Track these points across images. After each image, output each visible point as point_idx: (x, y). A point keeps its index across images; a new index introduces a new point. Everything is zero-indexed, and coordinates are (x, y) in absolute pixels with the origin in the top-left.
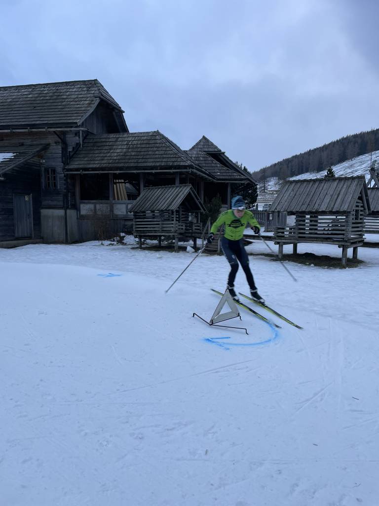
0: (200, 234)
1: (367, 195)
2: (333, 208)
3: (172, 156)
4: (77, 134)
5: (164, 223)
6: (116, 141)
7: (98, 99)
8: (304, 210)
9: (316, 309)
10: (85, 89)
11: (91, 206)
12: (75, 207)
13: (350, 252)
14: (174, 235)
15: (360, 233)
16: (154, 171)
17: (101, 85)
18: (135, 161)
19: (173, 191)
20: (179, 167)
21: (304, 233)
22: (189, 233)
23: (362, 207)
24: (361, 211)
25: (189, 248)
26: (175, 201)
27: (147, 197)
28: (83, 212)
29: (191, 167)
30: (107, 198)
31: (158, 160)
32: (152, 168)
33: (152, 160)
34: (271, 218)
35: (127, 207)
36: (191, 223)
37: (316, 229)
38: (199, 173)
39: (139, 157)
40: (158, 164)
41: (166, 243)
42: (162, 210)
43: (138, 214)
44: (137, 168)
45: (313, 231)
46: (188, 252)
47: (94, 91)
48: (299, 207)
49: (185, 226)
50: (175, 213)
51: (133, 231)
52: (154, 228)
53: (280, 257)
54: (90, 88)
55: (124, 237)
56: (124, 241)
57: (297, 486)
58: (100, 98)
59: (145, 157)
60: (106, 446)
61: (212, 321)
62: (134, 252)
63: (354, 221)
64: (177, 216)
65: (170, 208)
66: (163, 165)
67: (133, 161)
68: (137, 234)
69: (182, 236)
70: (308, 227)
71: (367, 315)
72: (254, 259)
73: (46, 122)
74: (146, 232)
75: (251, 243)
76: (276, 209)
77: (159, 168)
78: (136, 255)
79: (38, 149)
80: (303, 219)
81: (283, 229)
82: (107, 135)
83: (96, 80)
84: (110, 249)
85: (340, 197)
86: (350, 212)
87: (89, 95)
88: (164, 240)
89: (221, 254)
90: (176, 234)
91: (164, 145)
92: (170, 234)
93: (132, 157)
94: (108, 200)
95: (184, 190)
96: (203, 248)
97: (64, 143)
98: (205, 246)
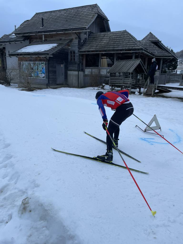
0: (143, 86)
3: (132, 44)
4: (85, 33)
5: (125, 79)
6: (104, 36)
7: (97, 14)
10: (90, 10)
11: (90, 70)
12: (83, 70)
14: (129, 86)
16: (121, 52)
17: (98, 6)
18: (113, 47)
19: (131, 62)
20: (135, 50)
22: (137, 85)
25: (136, 93)
26: (132, 68)
27: (117, 65)
28: (86, 73)
29: (142, 49)
30: (98, 66)
31: (125, 46)
32: (121, 50)
33: (121, 46)
35: (107, 71)
36: (139, 79)
38: (146, 53)
39: (115, 45)
40: (124, 48)
42: (124, 73)
43: (112, 74)
44: (113, 50)
46: (136, 95)
47: (95, 10)
49: (136, 81)
50: (131, 74)
51: (109, 83)
52: (119, 81)
54: (93, 9)
55: (104, 86)
56: (104, 88)
59: (118, 44)
60: (92, 179)
61: (145, 130)
64: (132, 76)
65: (128, 71)
66: (127, 48)
67: (112, 47)
68: (111, 84)
69: (133, 86)
72: (172, 100)
73: (71, 28)
74: (115, 83)
75: (171, 91)
79: (67, 42)
82: (100, 33)
83: (96, 4)
87: (92, 13)
88: (124, 88)
89: (153, 96)
90: (130, 85)
91: (128, 38)
92: (127, 85)
93: (111, 45)
94: (98, 67)
95: (137, 62)
96: (144, 93)
97: (80, 38)
98: (145, 92)
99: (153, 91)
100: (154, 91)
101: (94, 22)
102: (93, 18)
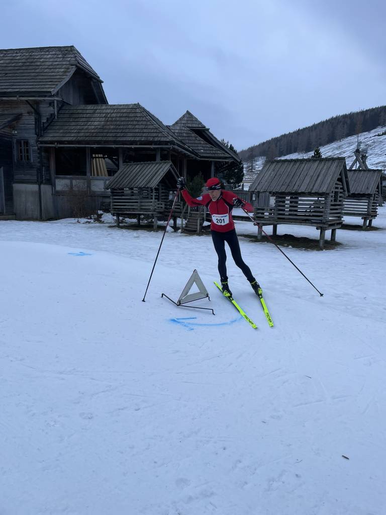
0: (180, 214)
1: (346, 177)
2: (312, 189)
3: (152, 131)
4: (51, 104)
5: (143, 201)
6: (94, 113)
7: (74, 66)
8: (284, 191)
9: (286, 290)
10: (60, 56)
11: (67, 182)
13: (328, 234)
14: (153, 214)
15: (339, 215)
16: (133, 146)
17: (78, 52)
18: (114, 135)
19: (152, 167)
20: (160, 143)
21: (284, 214)
22: (169, 212)
23: (341, 189)
24: (341, 193)
25: (169, 228)
26: (154, 179)
27: (125, 174)
28: (59, 188)
29: (172, 143)
30: (84, 174)
31: (138, 134)
32: (132, 143)
33: (131, 135)
34: (254, 199)
35: (105, 183)
36: (172, 201)
37: (296, 211)
38: (180, 149)
39: (118, 131)
40: (138, 139)
41: (146, 222)
42: (141, 189)
43: (115, 191)
44: (115, 142)
45: (292, 213)
46: (168, 232)
47: (70, 58)
48: (279, 187)
49: (165, 205)
50: (154, 191)
51: (110, 209)
52: (133, 206)
53: (259, 238)
54: (65, 55)
55: (102, 214)
56: (102, 219)
57: (240, 462)
58: (77, 66)
59: (124, 131)
60: (53, 425)
61: (179, 301)
62: (110, 231)
63: (333, 203)
64: (155, 194)
65: (148, 186)
66: (143, 140)
67: (111, 135)
68: (115, 212)
69: (161, 215)
70: (287, 208)
71: (336, 297)
73: (17, 90)
74: (123, 210)
76: (256, 189)
77: (138, 144)
78: (112, 234)
79: (9, 119)
80: (283, 200)
81: (263, 210)
82: (84, 106)
83: (73, 46)
84: (85, 227)
85: (320, 178)
86: (328, 194)
87: (64, 63)
88: (143, 219)
89: (200, 234)
90: (155, 213)
91: (144, 119)
92: (149, 213)
93: (110, 131)
94: (86, 175)
95: (164, 166)
96: (183, 228)
97: (38, 113)
98: (184, 226)
99: (198, 224)
100: (201, 224)
101: (68, 82)
102: (67, 74)
